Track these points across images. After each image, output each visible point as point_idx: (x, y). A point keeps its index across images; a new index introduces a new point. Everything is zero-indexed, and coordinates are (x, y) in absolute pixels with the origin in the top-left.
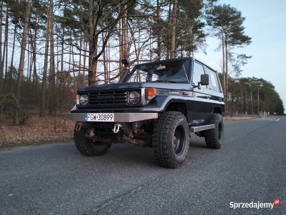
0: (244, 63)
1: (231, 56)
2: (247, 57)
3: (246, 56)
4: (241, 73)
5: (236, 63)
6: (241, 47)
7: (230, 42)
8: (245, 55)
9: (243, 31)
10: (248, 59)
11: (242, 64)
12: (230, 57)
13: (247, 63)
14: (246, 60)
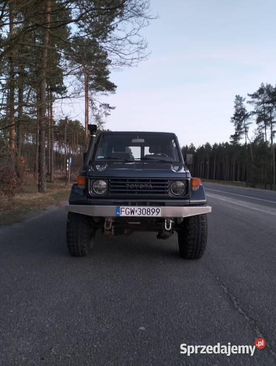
0: (107, 114)
1: (93, 103)
2: (110, 108)
3: (110, 106)
4: (102, 125)
5: (97, 112)
6: (106, 94)
7: (93, 87)
8: (108, 105)
9: (108, 76)
10: (111, 110)
11: (104, 115)
12: (92, 105)
13: (110, 115)
14: (109, 111)
